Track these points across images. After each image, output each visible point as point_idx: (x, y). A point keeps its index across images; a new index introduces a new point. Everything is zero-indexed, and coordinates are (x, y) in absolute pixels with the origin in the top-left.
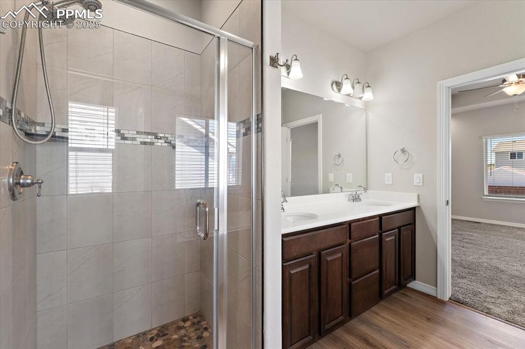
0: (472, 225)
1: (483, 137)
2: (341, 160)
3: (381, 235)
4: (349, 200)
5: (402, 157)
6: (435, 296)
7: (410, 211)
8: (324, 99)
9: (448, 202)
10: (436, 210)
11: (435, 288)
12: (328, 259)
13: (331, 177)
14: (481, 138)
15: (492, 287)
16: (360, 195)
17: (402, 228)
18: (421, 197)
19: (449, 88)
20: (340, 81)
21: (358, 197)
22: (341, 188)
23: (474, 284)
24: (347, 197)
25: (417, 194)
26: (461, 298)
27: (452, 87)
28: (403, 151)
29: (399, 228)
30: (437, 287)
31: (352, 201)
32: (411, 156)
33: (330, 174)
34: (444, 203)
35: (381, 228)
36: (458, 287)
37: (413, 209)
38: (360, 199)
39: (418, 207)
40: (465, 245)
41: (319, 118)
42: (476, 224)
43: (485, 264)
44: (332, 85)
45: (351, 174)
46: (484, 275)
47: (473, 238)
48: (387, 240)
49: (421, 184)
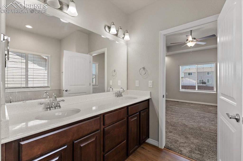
0: (176, 103)
1: (180, 65)
2: (115, 73)
3: (128, 118)
4: (116, 96)
5: (143, 72)
6: (158, 146)
7: (146, 102)
8: (102, 36)
9: (164, 96)
10: (158, 101)
11: (158, 142)
12: (82, 146)
13: (111, 83)
14: (179, 66)
15: (182, 136)
16: (122, 93)
17: (141, 112)
18: (152, 93)
19: (164, 35)
20: (110, 26)
21: (121, 94)
22: (112, 89)
23: (175, 135)
24: (115, 94)
25: (150, 92)
26: (169, 146)
27: (166, 35)
28: (144, 68)
29: (140, 112)
30: (159, 141)
31: (117, 96)
32: (147, 71)
33: (110, 81)
34: (162, 96)
35: (128, 114)
36: (169, 139)
37: (148, 100)
38: (122, 95)
39: (151, 99)
40: (173, 113)
41: (105, 50)
42: (177, 102)
43: (180, 123)
44: (105, 28)
45: (120, 81)
46: (180, 129)
47: (176, 109)
48: (132, 120)
49: (152, 86)
